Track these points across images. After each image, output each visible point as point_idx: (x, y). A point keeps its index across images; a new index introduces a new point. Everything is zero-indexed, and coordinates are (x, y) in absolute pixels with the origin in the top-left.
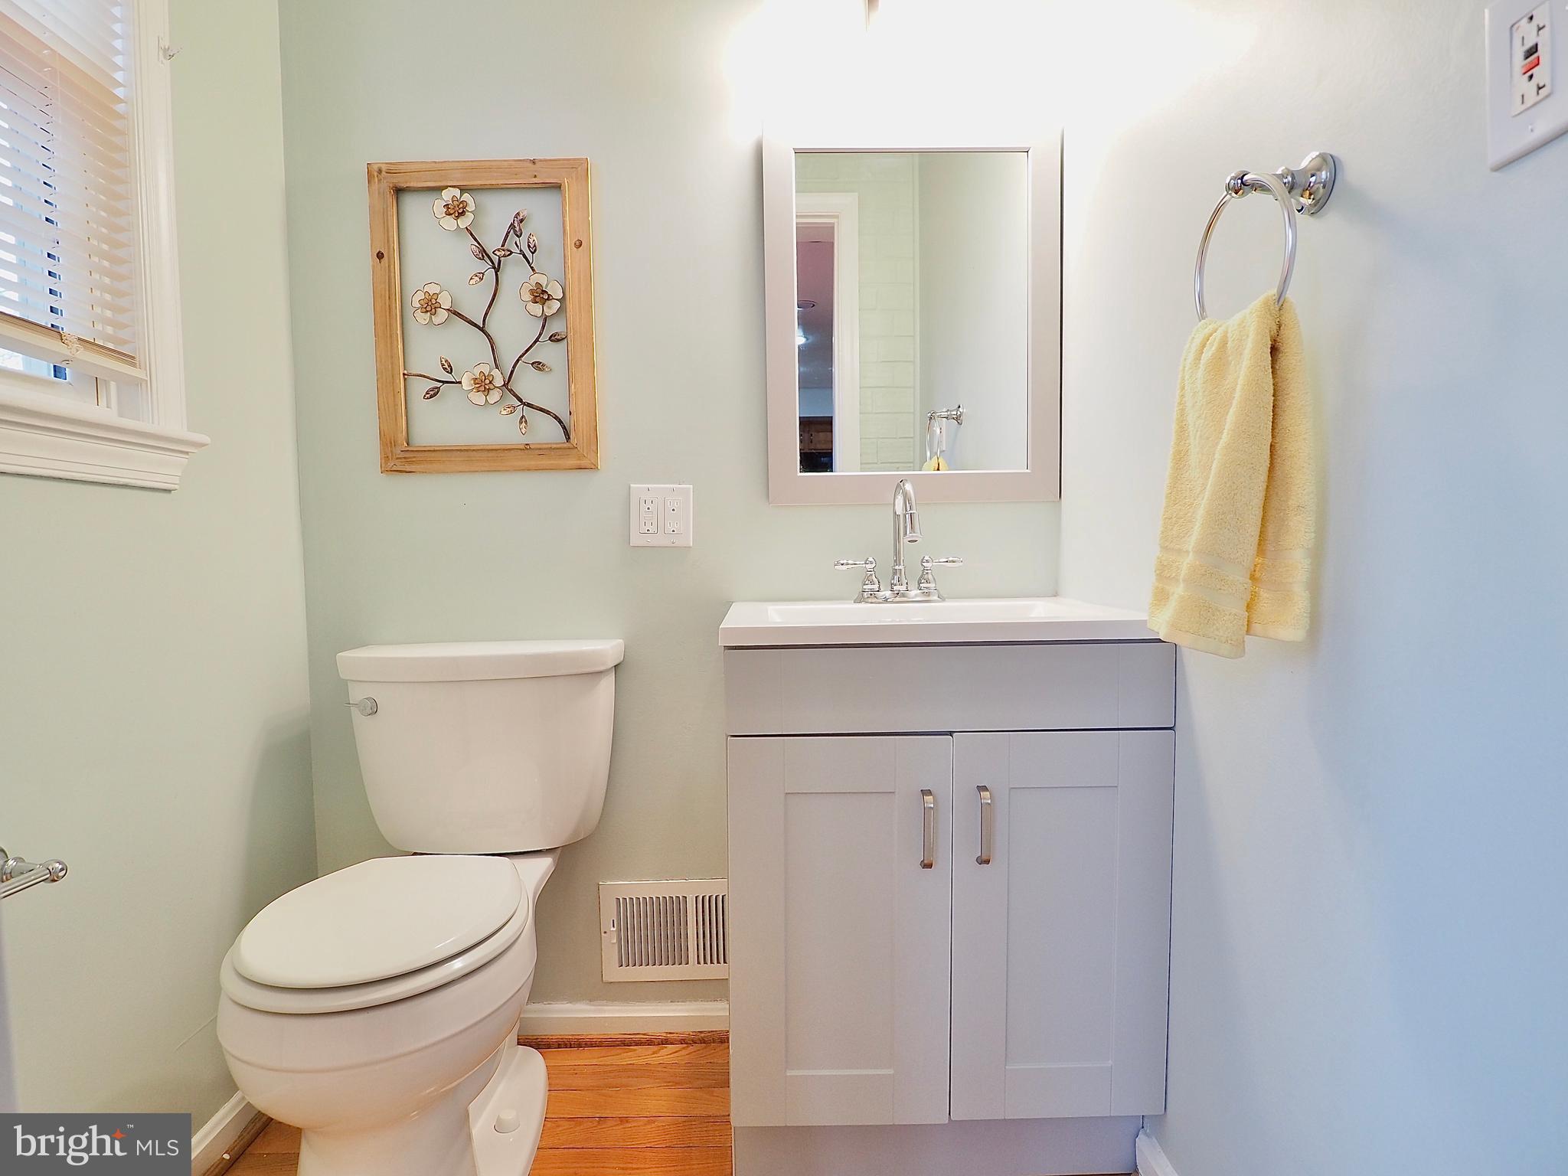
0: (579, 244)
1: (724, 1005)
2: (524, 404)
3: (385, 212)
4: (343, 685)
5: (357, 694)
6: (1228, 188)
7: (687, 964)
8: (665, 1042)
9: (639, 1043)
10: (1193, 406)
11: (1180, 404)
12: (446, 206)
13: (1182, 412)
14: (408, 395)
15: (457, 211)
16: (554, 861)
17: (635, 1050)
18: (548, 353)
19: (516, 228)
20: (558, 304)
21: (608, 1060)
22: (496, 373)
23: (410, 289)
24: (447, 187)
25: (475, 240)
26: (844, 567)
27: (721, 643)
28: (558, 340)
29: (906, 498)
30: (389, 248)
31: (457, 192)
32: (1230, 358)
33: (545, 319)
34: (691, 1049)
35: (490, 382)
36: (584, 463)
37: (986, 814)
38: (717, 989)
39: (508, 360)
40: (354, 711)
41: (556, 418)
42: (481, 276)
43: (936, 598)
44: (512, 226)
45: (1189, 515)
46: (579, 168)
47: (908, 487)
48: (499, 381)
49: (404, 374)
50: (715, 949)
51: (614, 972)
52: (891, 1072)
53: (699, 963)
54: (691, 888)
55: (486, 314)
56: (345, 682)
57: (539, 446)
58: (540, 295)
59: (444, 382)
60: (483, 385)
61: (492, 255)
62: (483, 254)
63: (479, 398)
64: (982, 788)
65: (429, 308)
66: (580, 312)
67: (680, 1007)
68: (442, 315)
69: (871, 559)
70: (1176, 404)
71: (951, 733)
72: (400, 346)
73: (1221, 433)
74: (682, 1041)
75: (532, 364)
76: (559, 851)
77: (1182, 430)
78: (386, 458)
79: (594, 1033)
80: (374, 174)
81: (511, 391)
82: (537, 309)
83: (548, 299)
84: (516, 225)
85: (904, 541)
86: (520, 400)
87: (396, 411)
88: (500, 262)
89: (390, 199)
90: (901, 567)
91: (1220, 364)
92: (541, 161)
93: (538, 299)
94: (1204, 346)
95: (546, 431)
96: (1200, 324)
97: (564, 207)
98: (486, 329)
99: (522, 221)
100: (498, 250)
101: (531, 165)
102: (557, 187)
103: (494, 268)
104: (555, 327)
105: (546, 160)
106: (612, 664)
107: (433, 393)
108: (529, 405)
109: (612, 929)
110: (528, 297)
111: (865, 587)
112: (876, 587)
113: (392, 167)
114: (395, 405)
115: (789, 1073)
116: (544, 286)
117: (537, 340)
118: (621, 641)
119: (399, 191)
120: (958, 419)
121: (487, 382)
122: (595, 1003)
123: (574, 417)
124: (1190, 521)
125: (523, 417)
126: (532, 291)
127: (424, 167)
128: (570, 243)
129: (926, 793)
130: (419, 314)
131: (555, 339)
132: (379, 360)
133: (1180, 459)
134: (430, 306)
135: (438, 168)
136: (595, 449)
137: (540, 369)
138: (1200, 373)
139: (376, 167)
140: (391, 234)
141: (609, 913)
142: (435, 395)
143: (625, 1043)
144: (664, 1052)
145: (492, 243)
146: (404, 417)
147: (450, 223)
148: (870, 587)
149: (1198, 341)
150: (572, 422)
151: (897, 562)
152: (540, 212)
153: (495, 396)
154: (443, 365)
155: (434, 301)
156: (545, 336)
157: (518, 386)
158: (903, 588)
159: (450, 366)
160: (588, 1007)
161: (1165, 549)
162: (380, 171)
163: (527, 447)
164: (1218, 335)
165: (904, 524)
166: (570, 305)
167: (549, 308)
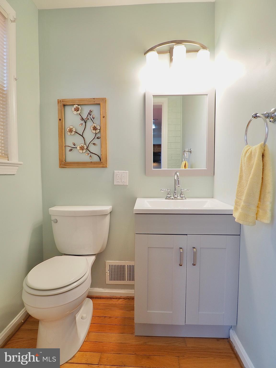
0: (104, 117)
1: (133, 290)
2: (91, 153)
3: (61, 110)
4: (50, 216)
5: (53, 218)
6: (253, 117)
7: (125, 280)
8: (120, 298)
9: (114, 298)
10: (244, 166)
11: (241, 164)
12: (75, 109)
13: (241, 166)
14: (65, 151)
15: (77, 109)
16: (95, 257)
17: (113, 300)
18: (96, 141)
19: (90, 114)
20: (99, 130)
21: (107, 302)
22: (85, 146)
23: (66, 128)
24: (75, 105)
25: (81, 116)
26: (163, 191)
27: (134, 213)
28: (99, 138)
29: (177, 176)
30: (62, 118)
31: (77, 106)
32: (253, 157)
33: (96, 134)
34: (126, 300)
35: (84, 148)
36: (104, 166)
37: (195, 254)
38: (132, 287)
39: (87, 143)
40: (52, 222)
41: (98, 156)
42: (82, 124)
43: (184, 199)
44: (89, 113)
45: (243, 191)
46: (104, 100)
47: (178, 174)
48: (85, 148)
49: (65, 146)
50: (132, 277)
51: (108, 282)
52: (172, 312)
53: (128, 280)
54: (126, 263)
55: (83, 133)
56: (50, 215)
57: (94, 162)
58: (95, 128)
59: (73, 148)
60: (82, 148)
61: (84, 120)
62: (82, 119)
63: (81, 151)
64: (194, 248)
65: (70, 131)
66: (104, 132)
67: (123, 291)
68: (73, 133)
69: (169, 189)
70: (240, 164)
71: (187, 235)
72: (64, 140)
73: (250, 174)
74: (124, 298)
75: (93, 144)
76: (96, 254)
77: (241, 170)
78: (60, 164)
79: (104, 295)
80: (59, 102)
81: (88, 150)
82: (94, 131)
83: (97, 129)
84: (90, 113)
85: (177, 186)
86: (90, 152)
87: (63, 154)
88: (86, 121)
89: (63, 107)
90: (176, 191)
91: (250, 158)
92: (96, 98)
93: (94, 129)
94: (247, 152)
95: (96, 159)
96: (246, 146)
97: (100, 109)
98: (83, 136)
99: (91, 112)
100: (86, 118)
101: (93, 99)
102: (99, 104)
103: (85, 122)
104: (98, 135)
105: (97, 98)
106: (109, 212)
107: (71, 150)
108: (92, 153)
109: (108, 272)
110: (92, 129)
111: (167, 196)
112: (170, 196)
113: (63, 100)
114: (63, 153)
115: (148, 311)
116: (96, 126)
117: (94, 138)
118: (111, 206)
119: (64, 105)
120: (190, 152)
121: (83, 148)
122: (104, 288)
123: (102, 156)
124: (243, 192)
125: (91, 155)
126: (93, 128)
127: (70, 100)
128: (102, 117)
129: (181, 248)
130: (68, 133)
131: (98, 138)
132: (59, 143)
133: (241, 177)
134: (71, 131)
135: (73, 100)
136: (106, 163)
137: (94, 145)
138: (246, 158)
139: (59, 100)
140: (62, 115)
141: (107, 268)
142: (71, 151)
143: (111, 298)
144: (119, 301)
145: (85, 117)
146: (64, 155)
147: (75, 113)
148: (169, 196)
149: (245, 151)
150: (101, 157)
151: (175, 190)
152: (95, 110)
153: (84, 151)
154: (73, 144)
155: (71, 130)
156: (96, 137)
157: (90, 149)
158: (176, 196)
159: (75, 144)
160: (103, 289)
161: (237, 198)
162: (60, 101)
163: (91, 162)
164: (250, 150)
165: (177, 182)
166: (101, 131)
167: (97, 131)
